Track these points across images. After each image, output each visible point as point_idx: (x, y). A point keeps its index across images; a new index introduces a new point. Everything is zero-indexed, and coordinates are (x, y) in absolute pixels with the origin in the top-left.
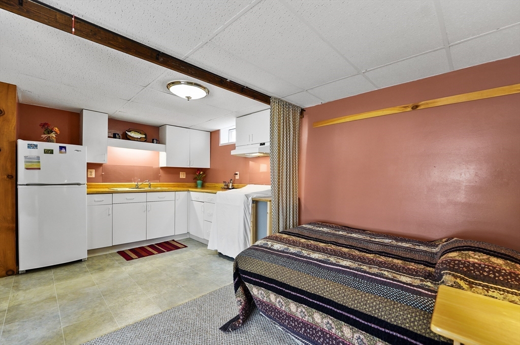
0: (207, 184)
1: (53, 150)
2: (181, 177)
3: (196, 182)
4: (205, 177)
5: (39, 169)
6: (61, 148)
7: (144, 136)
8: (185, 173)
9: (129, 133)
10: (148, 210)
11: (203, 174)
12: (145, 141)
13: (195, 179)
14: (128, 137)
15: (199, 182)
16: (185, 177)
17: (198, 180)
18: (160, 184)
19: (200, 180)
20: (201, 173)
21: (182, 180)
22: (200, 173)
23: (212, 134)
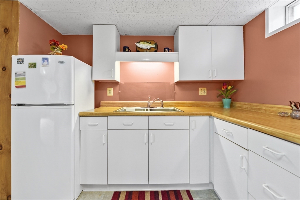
0: (238, 104)
1: (35, 64)
2: (200, 94)
3: (221, 101)
4: (235, 93)
5: (24, 86)
6: (44, 59)
7: (154, 46)
8: (205, 89)
9: (138, 45)
10: (151, 141)
11: (232, 89)
12: (156, 51)
13: (220, 97)
14: (138, 49)
15: (226, 101)
16: (205, 94)
17: (223, 98)
18: (175, 103)
19: (227, 97)
20: (229, 87)
21: (203, 98)
22: (226, 88)
23: (246, 28)
